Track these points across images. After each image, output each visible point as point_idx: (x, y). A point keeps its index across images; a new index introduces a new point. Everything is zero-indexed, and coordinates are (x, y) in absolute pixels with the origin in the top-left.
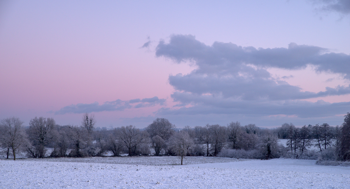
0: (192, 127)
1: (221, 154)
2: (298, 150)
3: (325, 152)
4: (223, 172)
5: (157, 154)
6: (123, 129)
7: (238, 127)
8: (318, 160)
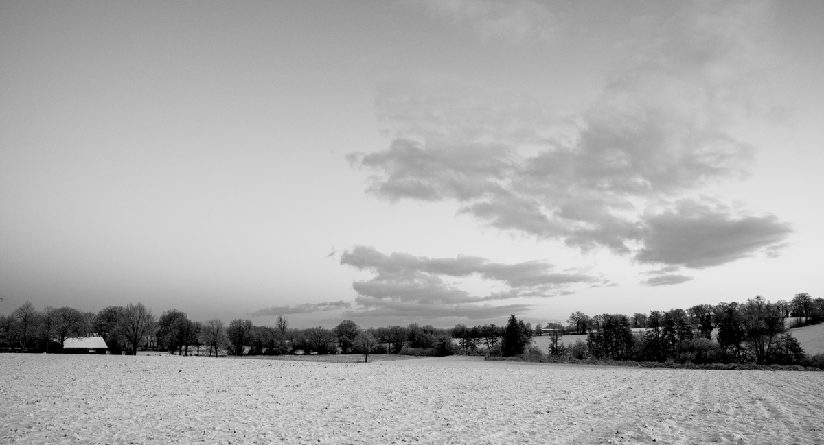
0: (376, 328)
1: (401, 352)
2: (469, 348)
3: (492, 350)
4: (403, 369)
5: (344, 353)
6: (313, 330)
7: (416, 328)
8: (486, 356)
